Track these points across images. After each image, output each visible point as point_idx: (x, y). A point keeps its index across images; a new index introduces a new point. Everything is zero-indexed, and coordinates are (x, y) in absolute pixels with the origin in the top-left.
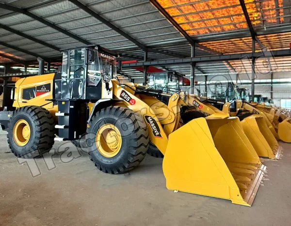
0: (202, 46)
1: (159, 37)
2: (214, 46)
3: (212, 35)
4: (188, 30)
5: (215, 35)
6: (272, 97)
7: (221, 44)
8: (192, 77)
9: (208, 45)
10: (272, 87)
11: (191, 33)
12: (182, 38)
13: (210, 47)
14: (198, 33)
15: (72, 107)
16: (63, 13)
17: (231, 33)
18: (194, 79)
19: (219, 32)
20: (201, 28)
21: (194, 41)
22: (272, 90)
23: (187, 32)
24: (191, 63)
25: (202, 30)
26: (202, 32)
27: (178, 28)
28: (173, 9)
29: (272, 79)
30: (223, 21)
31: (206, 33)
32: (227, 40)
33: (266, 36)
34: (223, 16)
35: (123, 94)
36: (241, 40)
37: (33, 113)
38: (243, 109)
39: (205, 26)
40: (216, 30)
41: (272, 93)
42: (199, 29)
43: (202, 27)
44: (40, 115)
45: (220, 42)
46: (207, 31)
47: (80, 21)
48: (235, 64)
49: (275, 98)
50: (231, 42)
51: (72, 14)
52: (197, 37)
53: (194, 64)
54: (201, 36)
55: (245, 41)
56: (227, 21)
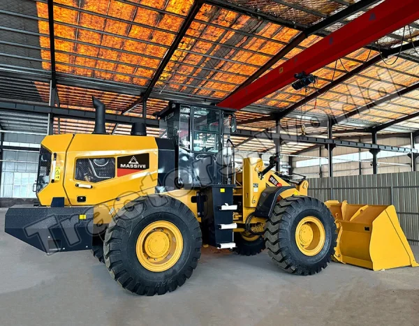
28: (67, 28)
30: (123, 68)
34: (129, 62)
56: (129, 70)
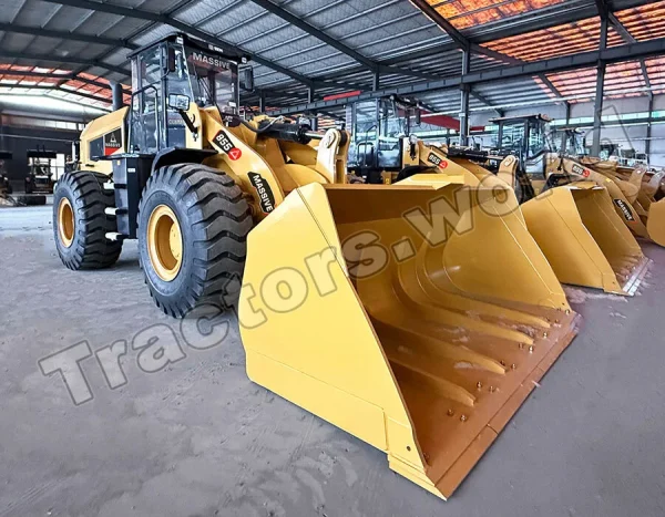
0: (487, 51)
1: (397, 41)
2: (515, 47)
3: (508, 22)
4: (454, 18)
5: (513, 21)
6: (648, 151)
7: (531, 43)
8: (464, 115)
9: (501, 47)
10: (649, 129)
11: (461, 23)
12: (442, 37)
13: (507, 52)
14: (476, 21)
15: (133, 170)
16: (223, 13)
17: (549, 11)
18: (467, 118)
19: (522, 13)
20: (481, 10)
21: (468, 41)
22: (649, 136)
23: (453, 22)
24: (462, 87)
25: (483, 14)
26: (484, 18)
27: (433, 15)
29: (651, 110)
31: (494, 19)
32: (542, 32)
33: (638, 8)
35: (221, 137)
36: (575, 27)
37: (76, 185)
38: (562, 172)
39: (490, 4)
40: (515, 9)
41: (648, 142)
42: (476, 11)
43: (482, 6)
44: (86, 189)
45: (526, 38)
46: (495, 15)
47: (254, 25)
48: (564, 85)
49: (655, 153)
50: (551, 36)
51: (237, 13)
52: (474, 31)
53: (468, 88)
54: (484, 28)
55: (584, 28)
